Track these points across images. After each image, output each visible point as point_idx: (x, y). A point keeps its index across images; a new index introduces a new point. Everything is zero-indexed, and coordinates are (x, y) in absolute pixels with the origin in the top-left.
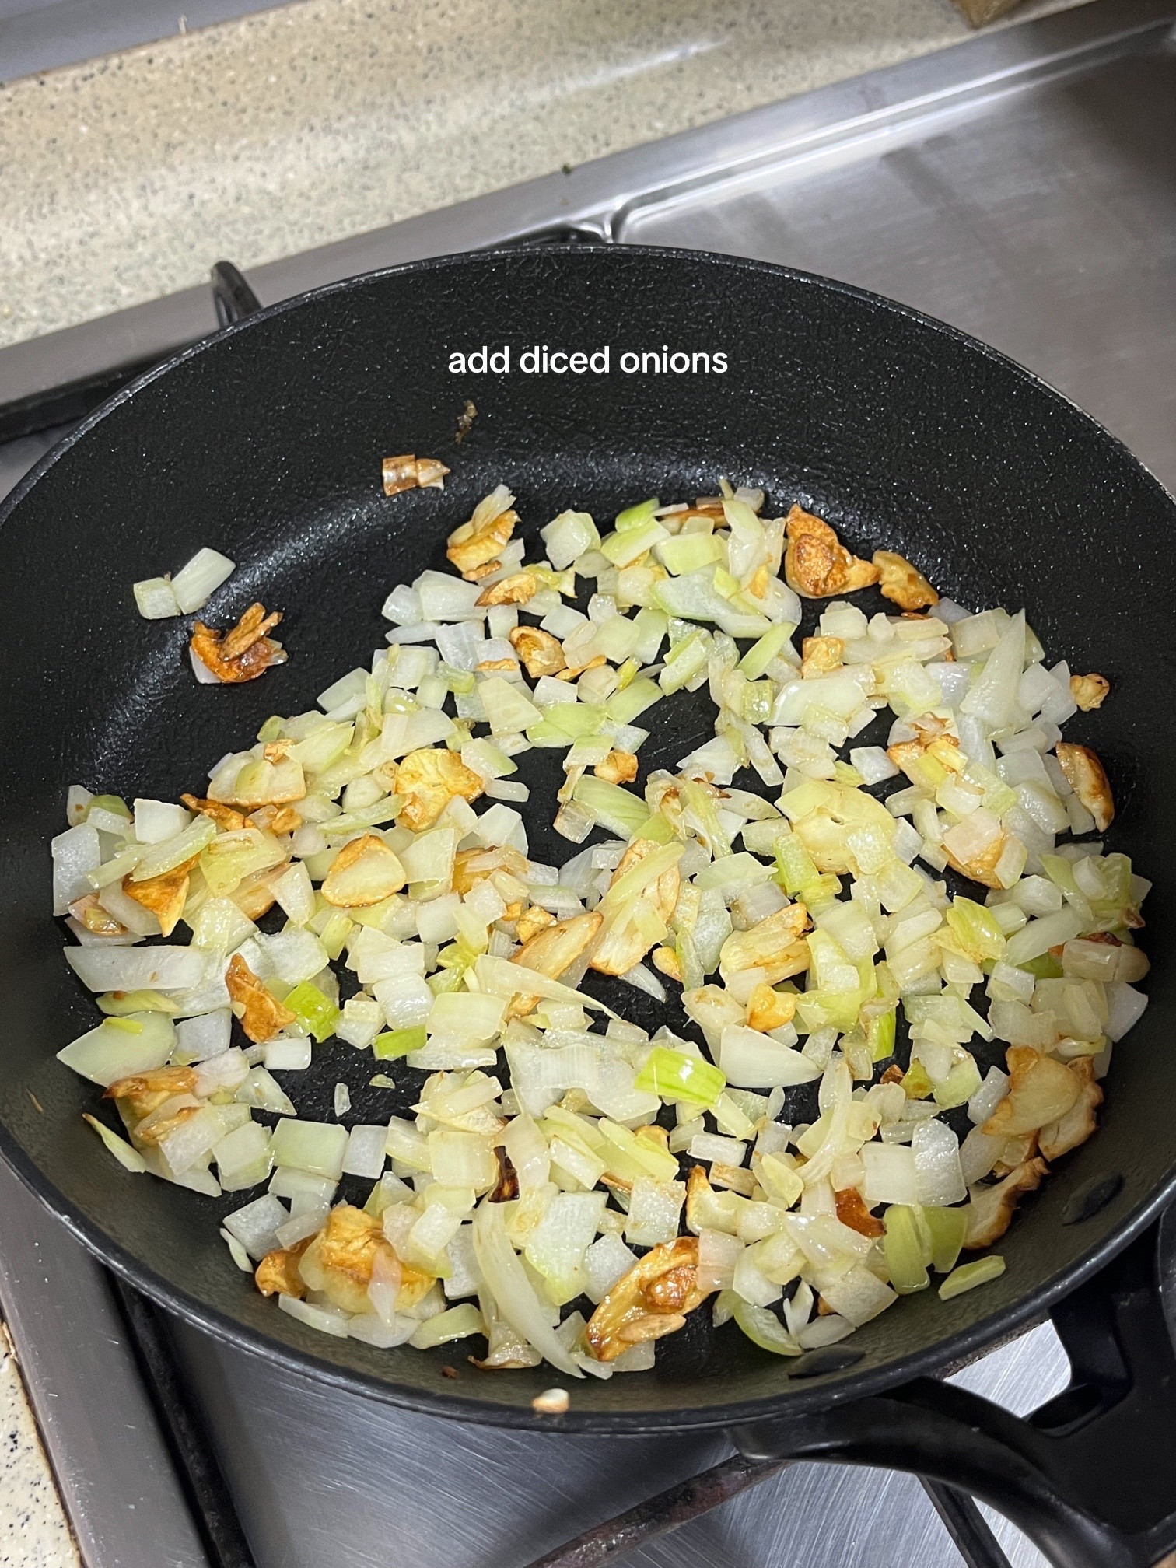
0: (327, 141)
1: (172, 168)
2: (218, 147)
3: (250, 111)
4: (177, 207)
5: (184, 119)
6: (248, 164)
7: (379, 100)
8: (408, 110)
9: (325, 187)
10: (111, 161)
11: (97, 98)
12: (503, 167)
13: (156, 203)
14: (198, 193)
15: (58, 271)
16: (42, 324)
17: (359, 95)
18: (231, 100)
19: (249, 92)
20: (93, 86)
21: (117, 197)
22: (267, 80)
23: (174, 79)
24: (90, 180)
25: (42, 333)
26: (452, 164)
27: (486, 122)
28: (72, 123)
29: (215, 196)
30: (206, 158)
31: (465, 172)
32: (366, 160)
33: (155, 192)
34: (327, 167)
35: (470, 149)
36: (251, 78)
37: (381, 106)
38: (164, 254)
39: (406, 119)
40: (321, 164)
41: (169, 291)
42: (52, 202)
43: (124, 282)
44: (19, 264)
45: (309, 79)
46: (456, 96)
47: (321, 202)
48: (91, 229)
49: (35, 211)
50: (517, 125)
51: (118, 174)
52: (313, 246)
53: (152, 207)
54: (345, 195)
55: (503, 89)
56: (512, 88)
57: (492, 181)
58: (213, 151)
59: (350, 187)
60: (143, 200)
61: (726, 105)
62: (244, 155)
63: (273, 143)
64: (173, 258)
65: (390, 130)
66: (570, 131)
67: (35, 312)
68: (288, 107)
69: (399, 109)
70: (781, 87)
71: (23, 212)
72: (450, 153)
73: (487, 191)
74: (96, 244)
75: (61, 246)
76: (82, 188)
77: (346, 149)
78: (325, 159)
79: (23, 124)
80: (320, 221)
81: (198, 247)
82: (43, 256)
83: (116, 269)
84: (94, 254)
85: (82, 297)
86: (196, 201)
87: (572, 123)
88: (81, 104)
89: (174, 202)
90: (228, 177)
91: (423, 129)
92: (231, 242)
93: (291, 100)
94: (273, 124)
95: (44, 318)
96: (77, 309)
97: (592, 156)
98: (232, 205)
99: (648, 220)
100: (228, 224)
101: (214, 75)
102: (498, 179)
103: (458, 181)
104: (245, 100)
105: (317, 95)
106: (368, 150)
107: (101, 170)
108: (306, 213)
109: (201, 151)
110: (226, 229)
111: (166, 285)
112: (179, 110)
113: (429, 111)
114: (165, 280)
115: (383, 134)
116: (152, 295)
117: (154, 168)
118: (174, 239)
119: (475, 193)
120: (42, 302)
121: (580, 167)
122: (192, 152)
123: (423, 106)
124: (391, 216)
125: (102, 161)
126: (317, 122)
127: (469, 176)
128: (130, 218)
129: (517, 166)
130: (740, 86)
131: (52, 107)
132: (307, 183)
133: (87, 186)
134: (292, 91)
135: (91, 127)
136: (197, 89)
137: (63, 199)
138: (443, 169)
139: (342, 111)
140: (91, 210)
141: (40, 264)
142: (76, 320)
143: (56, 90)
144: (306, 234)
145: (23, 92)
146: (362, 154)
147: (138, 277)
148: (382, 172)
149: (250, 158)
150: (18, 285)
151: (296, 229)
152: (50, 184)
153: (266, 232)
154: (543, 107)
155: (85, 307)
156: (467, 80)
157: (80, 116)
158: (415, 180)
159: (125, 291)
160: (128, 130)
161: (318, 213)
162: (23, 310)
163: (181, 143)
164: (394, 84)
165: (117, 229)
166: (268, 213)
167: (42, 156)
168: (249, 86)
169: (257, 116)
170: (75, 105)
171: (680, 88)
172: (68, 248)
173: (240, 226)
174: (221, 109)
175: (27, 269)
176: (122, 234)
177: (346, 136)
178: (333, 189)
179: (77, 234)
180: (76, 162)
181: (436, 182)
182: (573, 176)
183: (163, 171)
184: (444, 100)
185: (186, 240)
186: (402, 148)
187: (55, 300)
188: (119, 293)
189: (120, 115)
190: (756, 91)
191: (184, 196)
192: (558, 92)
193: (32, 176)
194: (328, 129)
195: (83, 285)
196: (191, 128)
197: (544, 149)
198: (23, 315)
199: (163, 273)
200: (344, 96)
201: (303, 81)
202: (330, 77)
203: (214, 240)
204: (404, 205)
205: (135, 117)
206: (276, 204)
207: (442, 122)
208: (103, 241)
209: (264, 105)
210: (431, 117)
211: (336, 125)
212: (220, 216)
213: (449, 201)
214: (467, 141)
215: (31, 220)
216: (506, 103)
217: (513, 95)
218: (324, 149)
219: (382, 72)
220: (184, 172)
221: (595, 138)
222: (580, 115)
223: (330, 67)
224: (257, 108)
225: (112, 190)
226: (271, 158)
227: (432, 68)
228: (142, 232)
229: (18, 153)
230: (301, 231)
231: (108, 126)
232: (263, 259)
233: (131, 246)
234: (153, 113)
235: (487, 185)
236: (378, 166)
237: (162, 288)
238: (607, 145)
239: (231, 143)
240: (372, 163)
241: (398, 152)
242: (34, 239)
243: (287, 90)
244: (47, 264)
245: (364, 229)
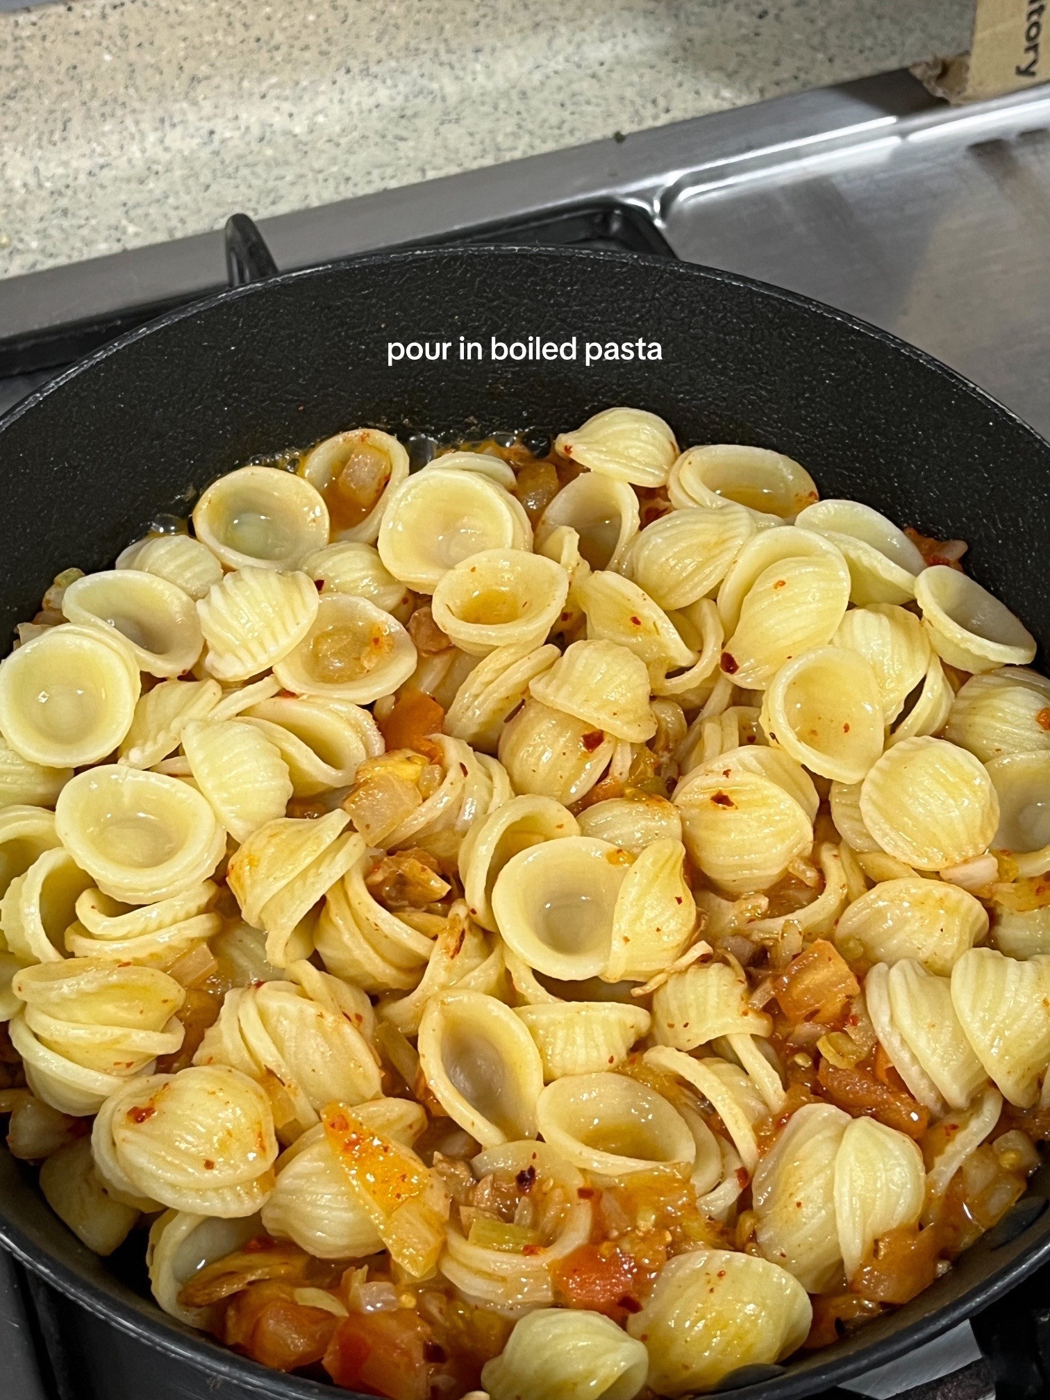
0: (363, 85)
1: (195, 103)
2: (246, 84)
3: (284, 49)
4: (197, 141)
5: (214, 53)
6: (275, 103)
7: (423, 46)
8: (454, 58)
9: (356, 134)
10: (132, 91)
11: (126, 27)
12: (551, 128)
13: (174, 138)
14: (218, 130)
15: (63, 202)
16: (40, 257)
17: (402, 39)
18: (265, 37)
19: (285, 29)
20: (122, 14)
21: (133, 129)
22: (305, 18)
23: (208, 12)
24: (107, 110)
25: (39, 268)
26: (498, 120)
27: (537, 77)
28: (96, 49)
29: (237, 134)
30: (232, 94)
31: (509, 129)
32: (403, 109)
33: (174, 126)
34: (361, 112)
35: (518, 105)
36: (287, 15)
37: (425, 52)
38: (177, 193)
39: (452, 68)
40: (355, 109)
41: (179, 235)
42: (64, 130)
43: (131, 221)
44: (23, 191)
45: (350, 20)
46: (508, 47)
47: (350, 151)
48: (101, 161)
49: (45, 138)
50: (571, 82)
51: (137, 105)
52: (338, 198)
53: (167, 142)
54: (376, 144)
55: (558, 43)
56: (570, 42)
57: (537, 142)
58: (240, 89)
59: (383, 137)
60: (159, 134)
61: (802, 76)
62: (272, 93)
63: (305, 83)
64: (186, 199)
65: (432, 78)
66: (629, 93)
67: (34, 245)
68: (325, 47)
69: (444, 57)
70: (867, 60)
71: (34, 137)
72: (496, 108)
73: (530, 153)
74: (107, 174)
75: (68, 176)
76: (97, 115)
77: (383, 94)
78: (359, 104)
79: (44, 49)
80: (347, 172)
81: (214, 188)
82: (48, 184)
83: (125, 205)
84: (102, 187)
85: (85, 232)
86: (216, 137)
87: (631, 84)
88: (107, 32)
89: (192, 137)
90: (252, 115)
91: (469, 79)
92: (250, 186)
93: (328, 40)
94: (307, 63)
95: (43, 251)
96: (78, 244)
97: (649, 123)
98: (255, 146)
99: (702, 199)
100: (247, 165)
101: (250, 10)
102: (544, 141)
103: (500, 139)
104: (279, 37)
105: (357, 36)
106: (407, 99)
107: (120, 100)
108: (334, 161)
109: (227, 87)
110: (245, 172)
111: (175, 228)
112: (209, 44)
113: (476, 60)
114: (175, 222)
115: (425, 82)
116: (161, 237)
117: (176, 101)
118: (189, 177)
119: (518, 155)
120: (43, 234)
121: (632, 135)
122: (218, 87)
123: (471, 55)
124: (423, 171)
125: (122, 90)
126: (356, 66)
127: (513, 134)
128: (143, 151)
129: (566, 128)
130: (820, 56)
131: (77, 33)
132: (338, 129)
133: (103, 115)
134: (331, 31)
135: (113, 55)
136: (230, 24)
137: (76, 127)
138: (487, 125)
139: (383, 54)
140: (104, 140)
141: (44, 193)
142: (76, 258)
143: (83, 17)
144: (331, 183)
145: (49, 16)
146: (399, 101)
147: (147, 215)
148: (419, 122)
149: (278, 98)
150: (19, 212)
151: (321, 177)
152: (65, 111)
153: (289, 178)
154: (602, 64)
155: (88, 243)
156: (521, 31)
157: (105, 43)
158: (453, 134)
159: (131, 229)
160: (153, 61)
161: (346, 163)
162: (21, 240)
163: (207, 78)
164: (442, 28)
165: (130, 161)
166: (293, 158)
167: (59, 82)
168: (285, 24)
169: (290, 55)
170: (101, 33)
171: (754, 54)
172: (76, 179)
173: (260, 169)
174: (253, 45)
175: (31, 198)
176: (133, 167)
177: (384, 81)
178: (364, 137)
179: (86, 164)
180: (95, 90)
181: (478, 137)
182: (625, 144)
183: (185, 105)
184: (493, 50)
185: (202, 179)
186: (444, 99)
187: (54, 232)
188: (124, 232)
189: (146, 45)
190: (838, 62)
191: (204, 132)
192: (619, 49)
193: (47, 102)
194: (365, 72)
195: (87, 219)
196: (218, 64)
197: (598, 110)
198: (20, 246)
199: (172, 213)
200: (386, 39)
201: (344, 22)
202: (373, 20)
203: (232, 181)
204: (439, 161)
205: (161, 48)
206: (302, 148)
207: (490, 75)
208: (114, 172)
209: (299, 44)
210: (478, 67)
211: (374, 69)
212: (240, 157)
213: (488, 161)
214: (514, 95)
215: (40, 147)
216: (561, 58)
217: (570, 49)
218: (359, 93)
219: (430, 16)
220: (207, 108)
221: (654, 102)
222: (641, 76)
223: (374, 9)
224: (292, 46)
225: (129, 121)
226: (301, 98)
227: (484, 16)
228: (155, 167)
229: (37, 76)
230: (326, 180)
231: (133, 55)
232: (282, 209)
233: (142, 182)
234: (182, 45)
235: (532, 147)
236: (415, 115)
237: (171, 231)
238: (667, 111)
239: (259, 81)
240: (409, 112)
241: (438, 100)
242: (42, 166)
243: (326, 30)
244: (52, 193)
245: (393, 184)
